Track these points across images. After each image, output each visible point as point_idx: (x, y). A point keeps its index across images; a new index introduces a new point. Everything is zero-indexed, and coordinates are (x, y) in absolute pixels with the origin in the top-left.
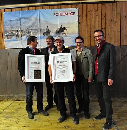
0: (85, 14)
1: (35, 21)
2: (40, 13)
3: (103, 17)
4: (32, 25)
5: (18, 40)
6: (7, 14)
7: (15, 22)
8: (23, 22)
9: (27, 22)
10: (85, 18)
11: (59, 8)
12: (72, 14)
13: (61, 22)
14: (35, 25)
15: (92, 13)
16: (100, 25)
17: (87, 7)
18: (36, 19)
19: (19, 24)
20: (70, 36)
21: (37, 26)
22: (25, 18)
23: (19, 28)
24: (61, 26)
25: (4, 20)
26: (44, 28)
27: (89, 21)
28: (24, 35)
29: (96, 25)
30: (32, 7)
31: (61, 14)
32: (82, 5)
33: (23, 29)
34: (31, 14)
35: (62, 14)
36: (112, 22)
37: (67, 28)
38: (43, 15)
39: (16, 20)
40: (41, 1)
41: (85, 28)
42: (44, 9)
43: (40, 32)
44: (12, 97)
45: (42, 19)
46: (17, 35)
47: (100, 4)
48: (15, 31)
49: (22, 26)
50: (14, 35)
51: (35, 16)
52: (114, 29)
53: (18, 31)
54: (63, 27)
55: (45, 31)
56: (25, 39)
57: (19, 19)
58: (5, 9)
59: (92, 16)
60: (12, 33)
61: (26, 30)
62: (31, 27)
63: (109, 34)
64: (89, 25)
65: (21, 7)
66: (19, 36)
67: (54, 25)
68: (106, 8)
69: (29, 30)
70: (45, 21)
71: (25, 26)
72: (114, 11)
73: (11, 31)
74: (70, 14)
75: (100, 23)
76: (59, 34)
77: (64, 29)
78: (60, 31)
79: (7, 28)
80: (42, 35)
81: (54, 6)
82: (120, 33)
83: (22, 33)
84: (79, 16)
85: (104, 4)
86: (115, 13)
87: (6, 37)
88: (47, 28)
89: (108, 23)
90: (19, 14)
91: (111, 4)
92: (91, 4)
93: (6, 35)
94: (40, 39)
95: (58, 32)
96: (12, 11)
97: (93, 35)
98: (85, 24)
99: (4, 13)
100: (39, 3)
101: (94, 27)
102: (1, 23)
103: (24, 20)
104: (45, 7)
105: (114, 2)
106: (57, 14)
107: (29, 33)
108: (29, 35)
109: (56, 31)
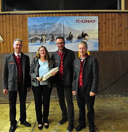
0: (104, 22)
1: (58, 27)
3: (119, 25)
4: (56, 30)
6: (31, 19)
7: (39, 28)
8: (47, 28)
9: (50, 28)
10: (104, 25)
11: (81, 16)
12: (93, 21)
13: (82, 29)
14: (59, 30)
15: (110, 21)
16: (117, 32)
17: (106, 16)
18: (60, 25)
19: (43, 29)
21: (61, 31)
22: (49, 24)
23: (43, 33)
24: (83, 32)
25: (29, 24)
26: (67, 33)
28: (48, 40)
29: (114, 32)
30: (56, 13)
31: (82, 21)
32: (101, 14)
33: (47, 34)
34: (55, 20)
35: (84, 22)
37: (88, 35)
38: (66, 20)
39: (40, 25)
41: (104, 35)
42: (67, 16)
45: (66, 25)
46: (41, 40)
47: (117, 14)
48: (39, 35)
49: (46, 31)
50: (37, 40)
53: (42, 35)
54: (84, 33)
56: (48, 43)
57: (43, 24)
58: (29, 14)
59: (110, 24)
60: (36, 37)
61: (50, 35)
62: (55, 32)
63: (124, 40)
64: (107, 31)
65: (46, 14)
66: (43, 41)
67: (77, 31)
68: (122, 17)
69: (53, 35)
70: (68, 27)
71: (49, 31)
73: (35, 35)
74: (91, 21)
75: (117, 30)
76: (81, 40)
78: (82, 37)
79: (32, 32)
81: (76, 14)
83: (47, 38)
84: (99, 24)
85: (120, 14)
87: (30, 41)
88: (70, 34)
89: (124, 30)
90: (43, 20)
91: (126, 14)
92: (109, 14)
93: (31, 40)
95: (80, 37)
96: (36, 16)
97: (111, 41)
98: (104, 31)
99: (28, 18)
100: (61, 10)
101: (112, 34)
102: (25, 28)
103: (48, 26)
104: (68, 14)
106: (79, 21)
107: (53, 37)
108: (53, 40)
109: (78, 37)
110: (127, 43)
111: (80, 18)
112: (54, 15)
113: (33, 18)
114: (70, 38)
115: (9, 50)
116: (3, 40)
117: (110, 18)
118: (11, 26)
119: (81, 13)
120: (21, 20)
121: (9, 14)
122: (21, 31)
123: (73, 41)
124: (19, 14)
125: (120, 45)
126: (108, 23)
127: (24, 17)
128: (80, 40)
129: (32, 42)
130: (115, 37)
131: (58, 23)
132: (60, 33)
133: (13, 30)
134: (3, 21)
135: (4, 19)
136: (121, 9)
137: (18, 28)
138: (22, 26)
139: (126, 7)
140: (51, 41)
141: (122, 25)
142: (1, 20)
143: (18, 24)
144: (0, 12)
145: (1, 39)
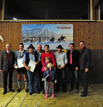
0: (78, 28)
1: (44, 31)
3: (89, 31)
7: (30, 32)
8: (36, 32)
9: (39, 32)
10: (77, 31)
12: (69, 28)
13: (62, 33)
15: (82, 28)
16: (87, 36)
17: (79, 24)
19: (33, 33)
20: (68, 42)
21: (46, 35)
22: (38, 29)
23: (33, 36)
24: (62, 35)
25: (23, 30)
27: (80, 33)
28: (36, 41)
29: (85, 36)
31: (62, 28)
32: (75, 22)
33: (36, 37)
34: (42, 27)
35: (63, 28)
38: (50, 28)
39: (31, 30)
41: (77, 38)
43: (48, 39)
45: (49, 30)
47: (87, 22)
48: (30, 37)
49: (35, 35)
50: (29, 41)
51: (44, 28)
52: (96, 39)
53: (32, 38)
54: (63, 36)
55: (51, 38)
57: (33, 30)
58: (23, 22)
59: (82, 30)
60: (28, 39)
61: (38, 37)
62: (42, 35)
63: (92, 42)
64: (80, 35)
65: (35, 22)
66: (33, 41)
67: (57, 34)
68: (91, 25)
69: (40, 37)
70: (51, 32)
71: (37, 35)
72: (96, 27)
73: (27, 37)
74: (68, 28)
75: (87, 34)
76: (61, 41)
77: (64, 37)
78: (61, 39)
79: (25, 35)
80: (49, 41)
81: (57, 22)
82: (99, 41)
84: (74, 30)
85: (89, 22)
86: (96, 28)
88: (53, 36)
89: (92, 35)
90: (33, 26)
91: (94, 23)
93: (24, 40)
96: (28, 24)
98: (77, 35)
99: (23, 25)
101: (83, 37)
102: (20, 32)
103: (37, 31)
104: (51, 23)
105: (96, 21)
106: (59, 28)
107: (40, 39)
108: (40, 41)
109: (59, 39)
110: (94, 44)
111: (60, 25)
112: (41, 23)
113: (26, 25)
117: (82, 25)
118: (10, 30)
119: (61, 22)
120: (17, 26)
121: (9, 22)
122: (17, 34)
123: (54, 42)
124: (16, 22)
125: (89, 46)
127: (19, 24)
128: (59, 41)
129: (24, 42)
130: (86, 39)
131: (44, 29)
132: (45, 36)
133: (11, 33)
136: (90, 19)
137: (15, 32)
138: (18, 30)
139: (94, 18)
140: (38, 42)
141: (91, 30)
142: (3, 26)
143: (15, 29)
144: (3, 20)
145: (2, 39)
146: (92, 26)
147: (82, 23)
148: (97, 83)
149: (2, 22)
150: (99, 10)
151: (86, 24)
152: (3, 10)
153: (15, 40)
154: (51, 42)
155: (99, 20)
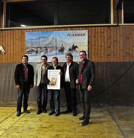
0: (94, 35)
1: (52, 40)
2: (57, 34)
3: (108, 38)
4: (49, 43)
5: (37, 56)
7: (35, 41)
8: (42, 41)
9: (45, 40)
10: (93, 38)
11: (72, 30)
12: (83, 35)
13: (73, 41)
14: (52, 43)
17: (95, 30)
18: (53, 38)
19: (38, 42)
22: (44, 38)
24: (74, 44)
25: (26, 38)
26: (59, 46)
27: (97, 41)
28: (42, 52)
29: (103, 45)
30: (50, 28)
31: (73, 35)
32: (91, 28)
33: (41, 47)
34: (49, 34)
35: (74, 35)
36: (116, 42)
37: (78, 47)
39: (36, 39)
40: (57, 24)
41: (93, 47)
42: (60, 30)
43: (56, 49)
44: (31, 103)
45: (58, 38)
47: (106, 28)
49: (41, 44)
50: (33, 52)
51: (52, 36)
52: (118, 48)
53: (37, 48)
54: (75, 45)
57: (39, 38)
58: (27, 29)
59: (99, 37)
60: (32, 49)
61: (44, 47)
62: (49, 45)
63: (113, 52)
64: (97, 44)
65: (41, 29)
67: (68, 43)
69: (47, 47)
70: (60, 40)
71: (43, 44)
72: (118, 33)
73: (31, 47)
74: (81, 35)
75: (105, 43)
77: (76, 47)
78: (73, 49)
79: (29, 45)
80: (58, 51)
81: (68, 28)
82: (122, 51)
84: (89, 37)
85: (109, 27)
88: (62, 46)
89: (113, 43)
90: (38, 34)
91: (115, 27)
93: (27, 51)
94: (56, 55)
95: (71, 49)
96: (33, 31)
97: (100, 53)
98: (93, 44)
99: (26, 33)
100: (55, 25)
101: (101, 46)
102: (23, 42)
105: (118, 26)
106: (70, 35)
107: (47, 49)
109: (69, 49)
110: (116, 54)
111: (71, 32)
112: (48, 29)
113: (30, 32)
114: (62, 50)
115: (9, 61)
116: (5, 52)
117: (99, 31)
119: (72, 28)
120: (20, 34)
121: (10, 30)
122: (20, 44)
123: (64, 53)
124: (19, 30)
126: (97, 36)
127: (23, 32)
128: (71, 52)
129: (28, 54)
132: (53, 46)
133: (13, 43)
134: (5, 36)
135: (6, 34)
136: (110, 23)
137: (17, 41)
138: (20, 40)
139: (115, 21)
140: (45, 53)
141: (111, 37)
142: (4, 34)
143: (17, 38)
144: (3, 28)
145: (3, 51)
146: (112, 31)
147: (99, 28)
148: (118, 105)
149: (2, 30)
150: (123, 11)
151: (104, 30)
152: (4, 15)
153: (17, 51)
154: (60, 53)
155: (123, 24)
